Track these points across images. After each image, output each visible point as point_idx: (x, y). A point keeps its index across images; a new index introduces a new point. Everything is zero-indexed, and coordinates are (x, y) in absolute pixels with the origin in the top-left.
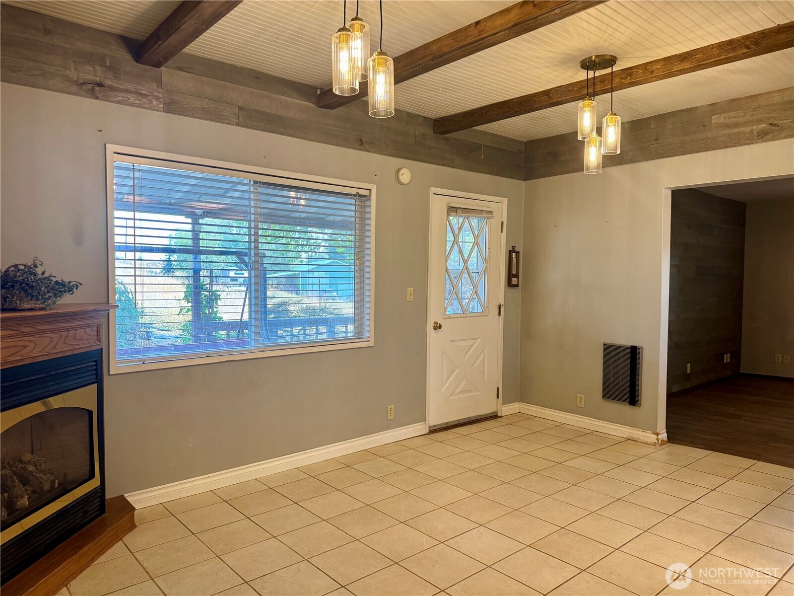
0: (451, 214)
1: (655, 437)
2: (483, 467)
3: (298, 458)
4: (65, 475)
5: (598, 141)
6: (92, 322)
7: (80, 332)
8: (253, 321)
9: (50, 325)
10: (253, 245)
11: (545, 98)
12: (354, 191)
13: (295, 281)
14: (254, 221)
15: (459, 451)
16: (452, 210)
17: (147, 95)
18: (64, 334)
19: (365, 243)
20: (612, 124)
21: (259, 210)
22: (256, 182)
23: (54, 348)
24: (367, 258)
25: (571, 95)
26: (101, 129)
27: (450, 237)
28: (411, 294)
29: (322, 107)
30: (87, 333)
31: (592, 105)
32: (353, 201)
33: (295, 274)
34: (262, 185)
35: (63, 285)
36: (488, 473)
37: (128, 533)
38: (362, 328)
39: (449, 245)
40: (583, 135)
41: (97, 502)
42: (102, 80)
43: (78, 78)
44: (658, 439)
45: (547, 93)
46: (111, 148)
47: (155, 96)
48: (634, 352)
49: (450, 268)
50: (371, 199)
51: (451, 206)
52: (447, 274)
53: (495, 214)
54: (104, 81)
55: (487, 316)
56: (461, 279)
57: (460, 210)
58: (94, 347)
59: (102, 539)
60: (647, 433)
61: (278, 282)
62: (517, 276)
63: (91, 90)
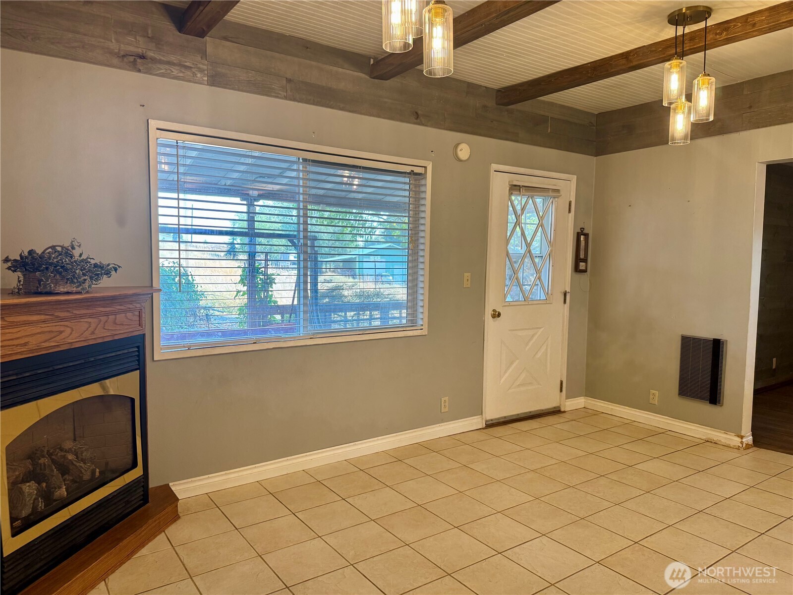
0: (514, 192)
1: (739, 440)
2: (545, 468)
3: (348, 449)
4: (107, 464)
5: (686, 108)
6: (133, 307)
7: (120, 317)
8: (302, 306)
9: (88, 309)
10: (301, 226)
11: (623, 61)
12: (408, 169)
13: (352, 265)
14: (303, 201)
15: (519, 448)
16: (515, 188)
17: (191, 67)
18: (103, 319)
19: (420, 225)
20: (704, 87)
21: (308, 189)
22: (305, 160)
23: (93, 333)
24: (422, 241)
25: (654, 57)
26: (143, 104)
27: (512, 218)
28: (468, 280)
29: (374, 78)
30: (128, 317)
31: (681, 65)
32: (407, 180)
33: (352, 258)
34: (311, 163)
35: (102, 267)
36: (550, 475)
37: (171, 524)
38: (415, 315)
39: (510, 227)
40: (669, 99)
41: (140, 491)
42: (144, 52)
43: (119, 50)
44: (742, 443)
45: (626, 56)
46: (153, 124)
47: (199, 68)
48: (717, 347)
49: (510, 252)
50: (426, 178)
51: (514, 184)
52: (507, 258)
53: (562, 193)
54: (146, 52)
55: (551, 303)
56: (523, 263)
57: (524, 188)
58: (135, 332)
59: (143, 531)
60: (730, 435)
61: (336, 266)
62: (585, 260)
63: (132, 62)
